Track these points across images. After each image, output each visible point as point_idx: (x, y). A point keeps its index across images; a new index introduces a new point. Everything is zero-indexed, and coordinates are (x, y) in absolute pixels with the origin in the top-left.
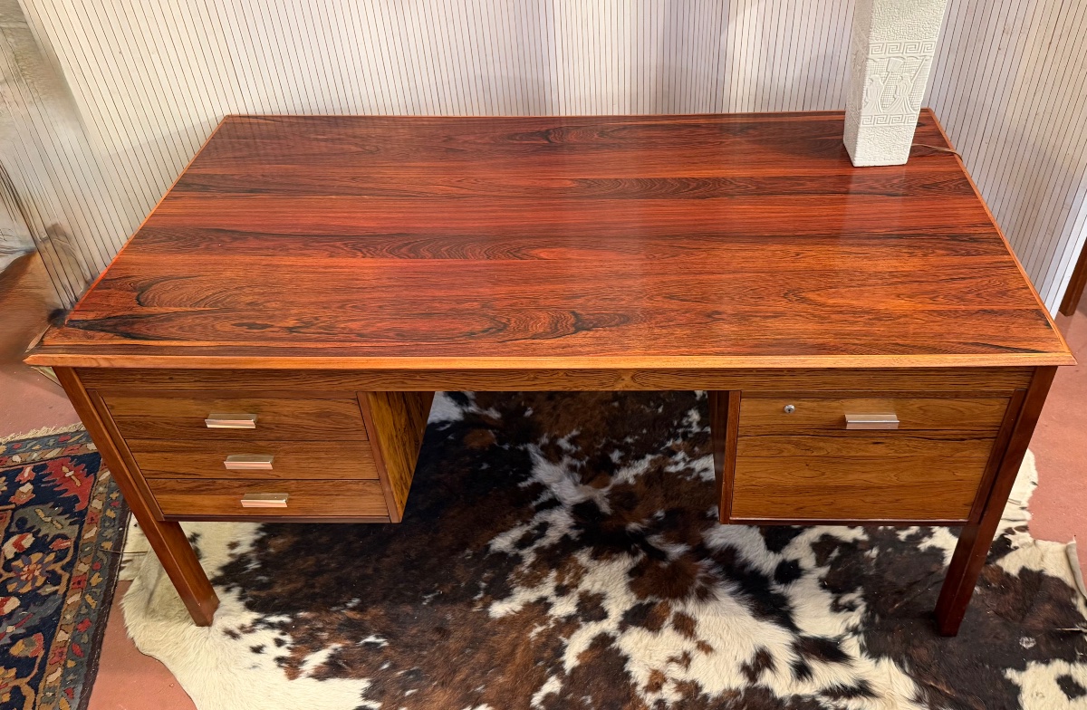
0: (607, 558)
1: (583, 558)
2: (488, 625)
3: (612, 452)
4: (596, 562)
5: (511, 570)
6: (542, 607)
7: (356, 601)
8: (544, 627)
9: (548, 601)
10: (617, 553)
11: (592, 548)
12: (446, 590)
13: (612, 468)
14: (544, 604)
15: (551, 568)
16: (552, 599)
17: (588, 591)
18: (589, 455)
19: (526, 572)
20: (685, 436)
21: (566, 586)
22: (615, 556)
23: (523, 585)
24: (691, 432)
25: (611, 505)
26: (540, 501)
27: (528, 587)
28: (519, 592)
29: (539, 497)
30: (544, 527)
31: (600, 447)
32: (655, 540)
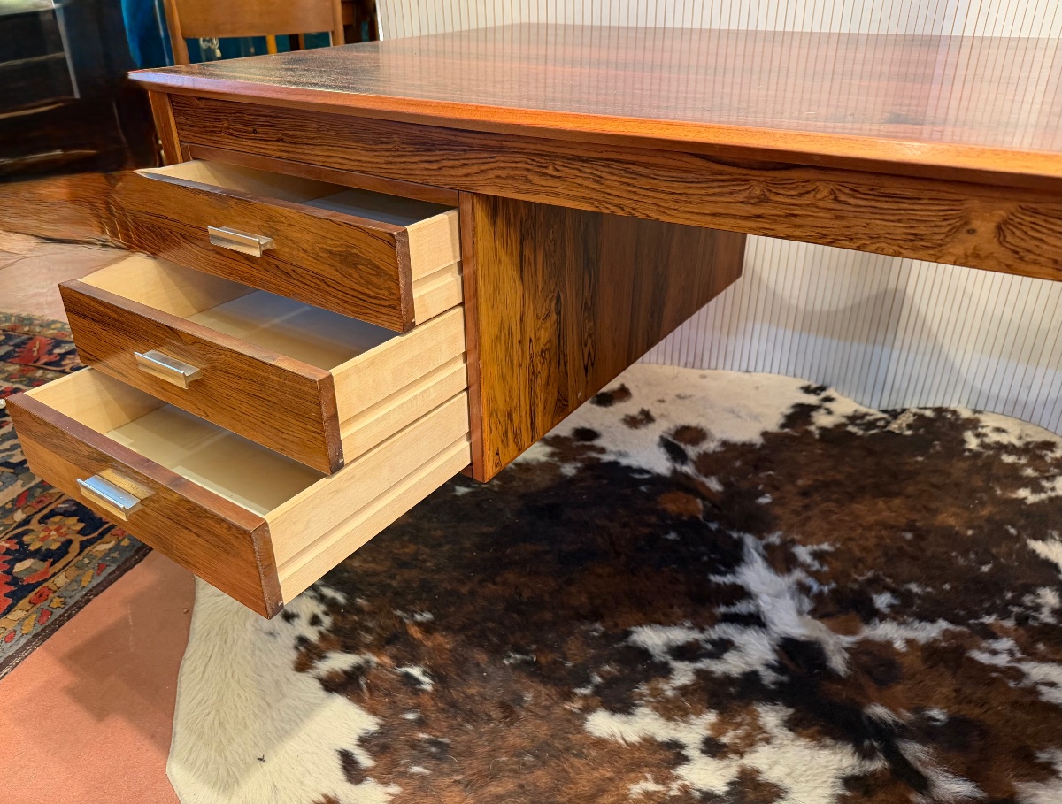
0: (812, 737)
1: (771, 717)
2: (576, 738)
3: (879, 592)
4: (791, 735)
5: (647, 679)
6: (670, 755)
7: (428, 616)
8: (660, 788)
9: (684, 752)
10: (833, 738)
11: (791, 711)
12: (543, 660)
13: (871, 615)
14: (675, 753)
15: (711, 706)
16: (693, 752)
17: (758, 772)
18: (837, 582)
19: (669, 693)
20: (1022, 620)
21: (725, 745)
22: (828, 741)
23: (655, 709)
24: (1036, 619)
25: (849, 664)
26: (733, 610)
27: (662, 715)
28: (646, 715)
29: (734, 604)
30: (723, 646)
31: (860, 578)
32: (914, 751)
